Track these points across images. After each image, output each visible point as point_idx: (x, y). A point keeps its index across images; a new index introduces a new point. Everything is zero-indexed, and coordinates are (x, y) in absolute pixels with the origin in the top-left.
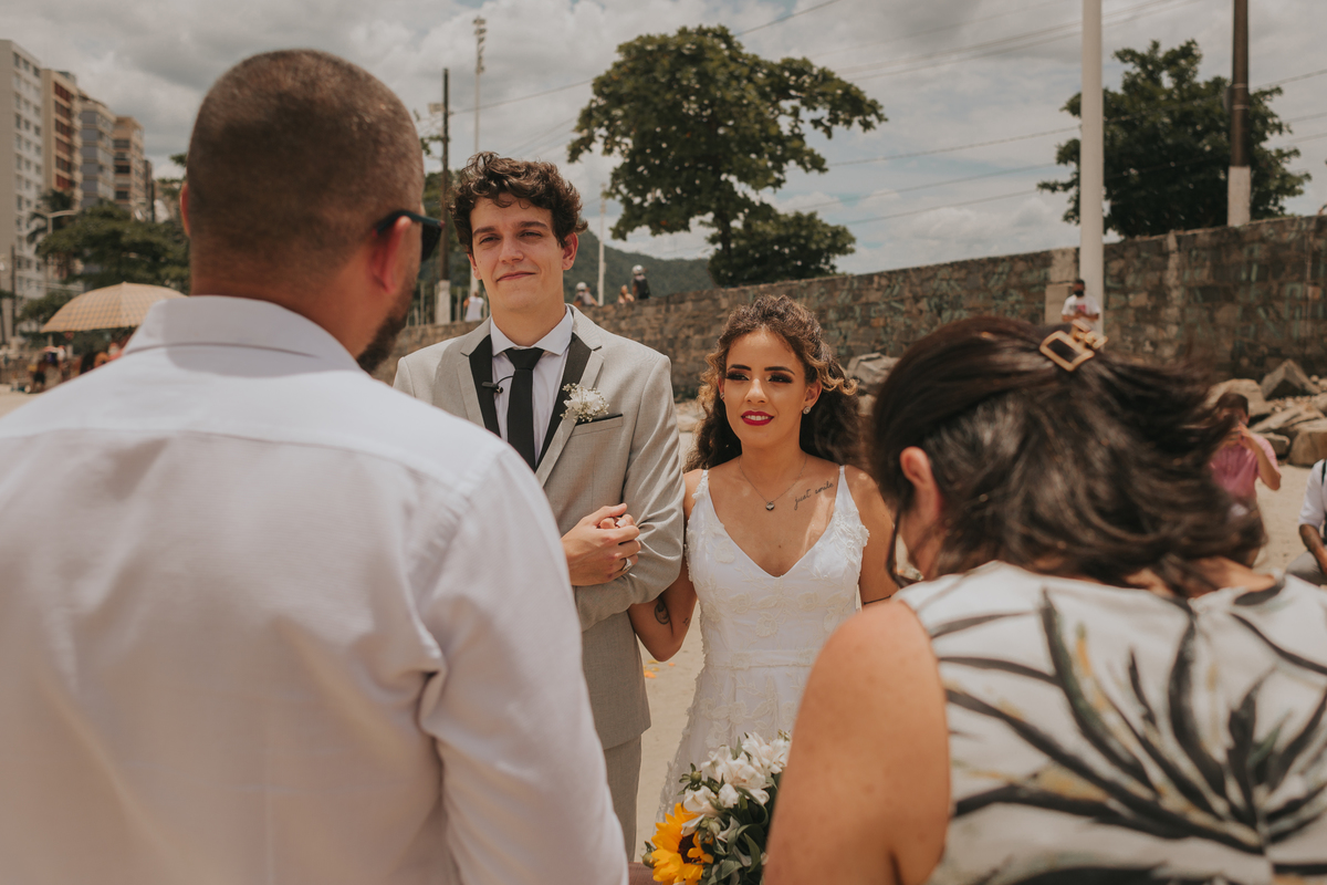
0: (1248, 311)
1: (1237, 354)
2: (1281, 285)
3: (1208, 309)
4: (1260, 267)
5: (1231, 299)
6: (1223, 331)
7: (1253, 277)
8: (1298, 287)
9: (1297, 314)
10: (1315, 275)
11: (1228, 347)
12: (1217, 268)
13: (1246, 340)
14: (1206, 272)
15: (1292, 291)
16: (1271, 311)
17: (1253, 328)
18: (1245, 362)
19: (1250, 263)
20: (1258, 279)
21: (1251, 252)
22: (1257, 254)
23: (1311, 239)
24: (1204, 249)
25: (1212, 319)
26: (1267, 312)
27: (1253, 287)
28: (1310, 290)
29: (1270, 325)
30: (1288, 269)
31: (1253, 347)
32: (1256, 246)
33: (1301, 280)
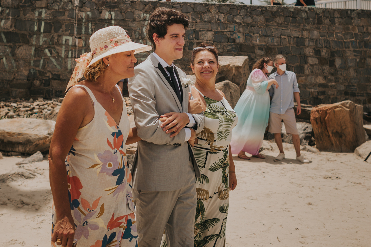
0: (39, 51)
1: (31, 78)
2: (59, 36)
3: (10, 47)
4: (45, 23)
5: (27, 42)
6: (21, 62)
7: (42, 30)
8: (70, 39)
9: (70, 55)
10: (79, 33)
11: (26, 73)
12: (17, 21)
13: (37, 69)
14: (9, 23)
15: (66, 40)
16: (53, 51)
17: (42, 62)
18: (37, 83)
19: (40, 21)
20: (44, 32)
21: (40, 14)
22: (43, 15)
23: (77, 11)
24: (8, 8)
25: (13, 54)
26: (51, 53)
27: (42, 35)
28: (77, 40)
29: (53, 60)
30: (64, 27)
31: (42, 73)
32: (44, 11)
33: (71, 35)
